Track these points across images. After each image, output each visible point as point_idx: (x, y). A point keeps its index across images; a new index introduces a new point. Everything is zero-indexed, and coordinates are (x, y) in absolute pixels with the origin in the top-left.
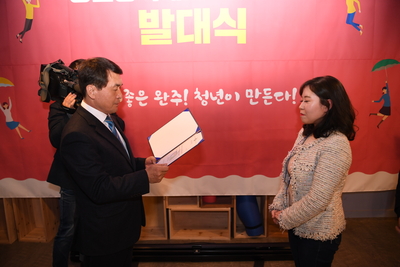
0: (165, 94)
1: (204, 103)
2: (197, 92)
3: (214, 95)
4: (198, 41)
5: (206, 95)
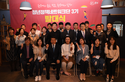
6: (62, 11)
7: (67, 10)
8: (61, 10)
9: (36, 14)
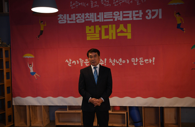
2: (110, 60)
3: (118, 61)
4: (111, 38)
5: (114, 61)
6: (123, 14)
7: (134, 12)
8: (121, 12)
9: (65, 22)
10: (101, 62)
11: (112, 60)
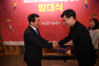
0: (44, 23)
1: (53, 25)
2: (51, 22)
3: (55, 23)
4: (52, 11)
5: (54, 23)
9: (27, 2)
10: (47, 23)
11: (53, 22)
